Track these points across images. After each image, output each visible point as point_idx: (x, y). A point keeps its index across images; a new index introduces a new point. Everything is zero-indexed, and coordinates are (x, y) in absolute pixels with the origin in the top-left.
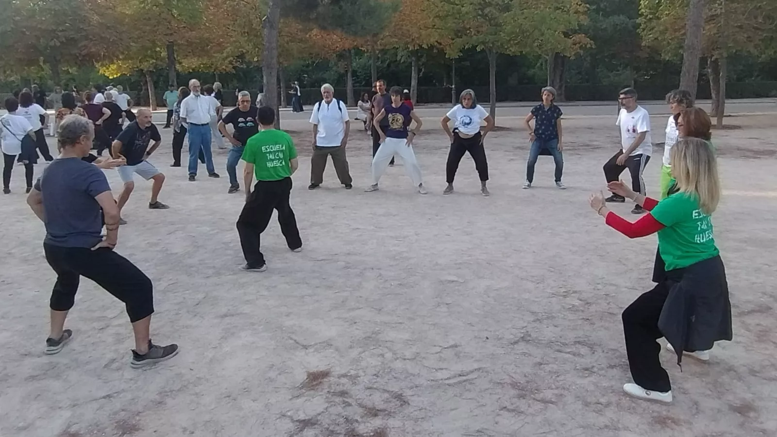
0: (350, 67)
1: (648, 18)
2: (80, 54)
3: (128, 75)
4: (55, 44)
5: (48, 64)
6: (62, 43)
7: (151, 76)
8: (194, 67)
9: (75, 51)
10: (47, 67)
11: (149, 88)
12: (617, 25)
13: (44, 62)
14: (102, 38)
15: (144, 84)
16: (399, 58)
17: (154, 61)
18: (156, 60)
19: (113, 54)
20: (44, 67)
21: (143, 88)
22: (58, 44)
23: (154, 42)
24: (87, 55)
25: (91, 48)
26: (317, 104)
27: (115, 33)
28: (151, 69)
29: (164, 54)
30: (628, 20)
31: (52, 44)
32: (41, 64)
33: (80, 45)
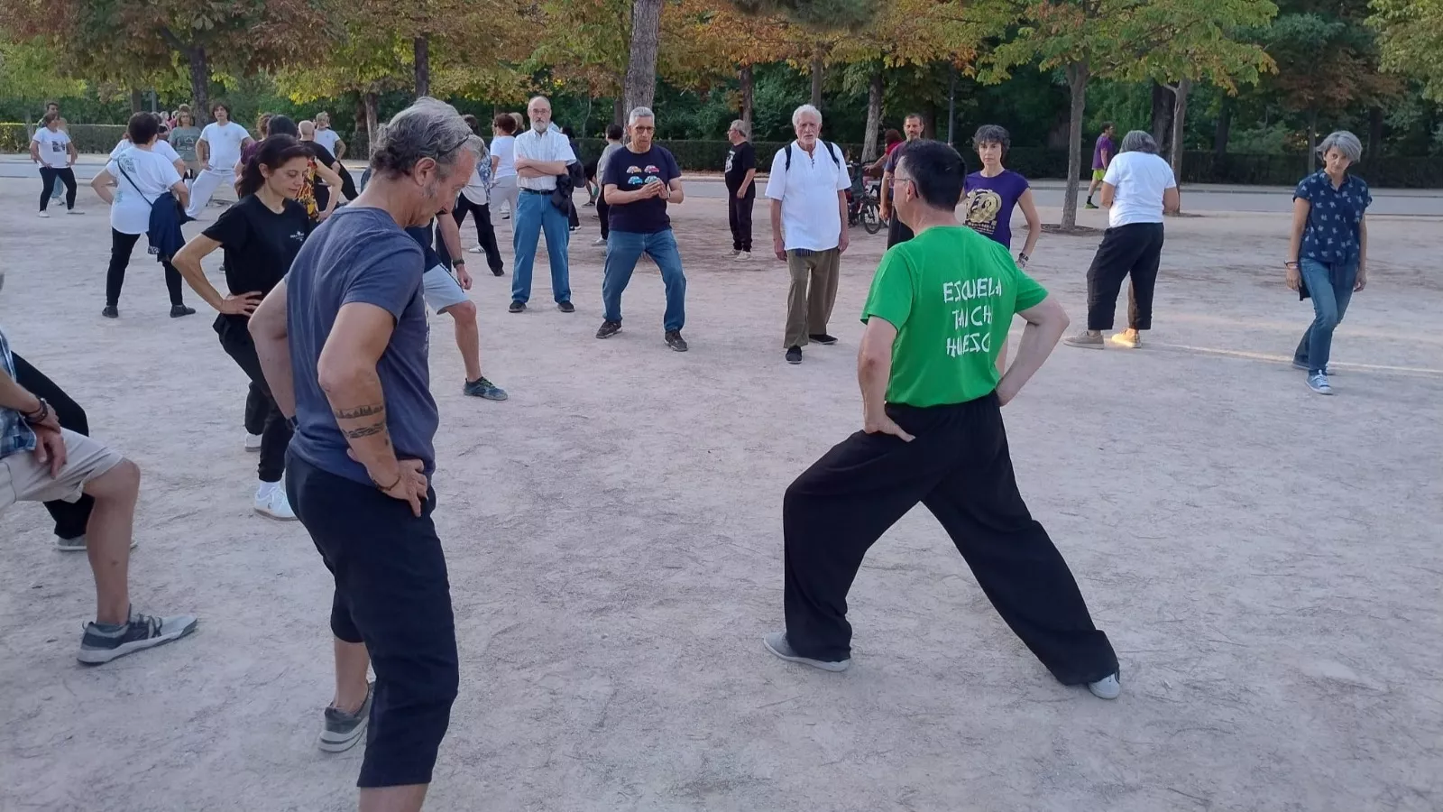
0: (748, 101)
1: (1389, 16)
2: (250, 48)
3: (331, 100)
4: (204, 25)
5: (186, 66)
6: (217, 24)
7: (374, 104)
8: (455, 89)
9: (240, 41)
10: (184, 72)
11: (369, 126)
12: (1299, 32)
13: (181, 62)
14: (294, 17)
15: (359, 120)
16: (846, 86)
17: (388, 72)
18: (392, 69)
19: (313, 51)
20: (179, 70)
21: (357, 126)
22: (210, 26)
23: (391, 33)
24: (262, 50)
25: (271, 37)
26: (781, 153)
27: (319, 11)
28: (374, 91)
29: (407, 58)
30: (1322, 23)
31: (198, 24)
32: (175, 64)
33: (252, 29)
